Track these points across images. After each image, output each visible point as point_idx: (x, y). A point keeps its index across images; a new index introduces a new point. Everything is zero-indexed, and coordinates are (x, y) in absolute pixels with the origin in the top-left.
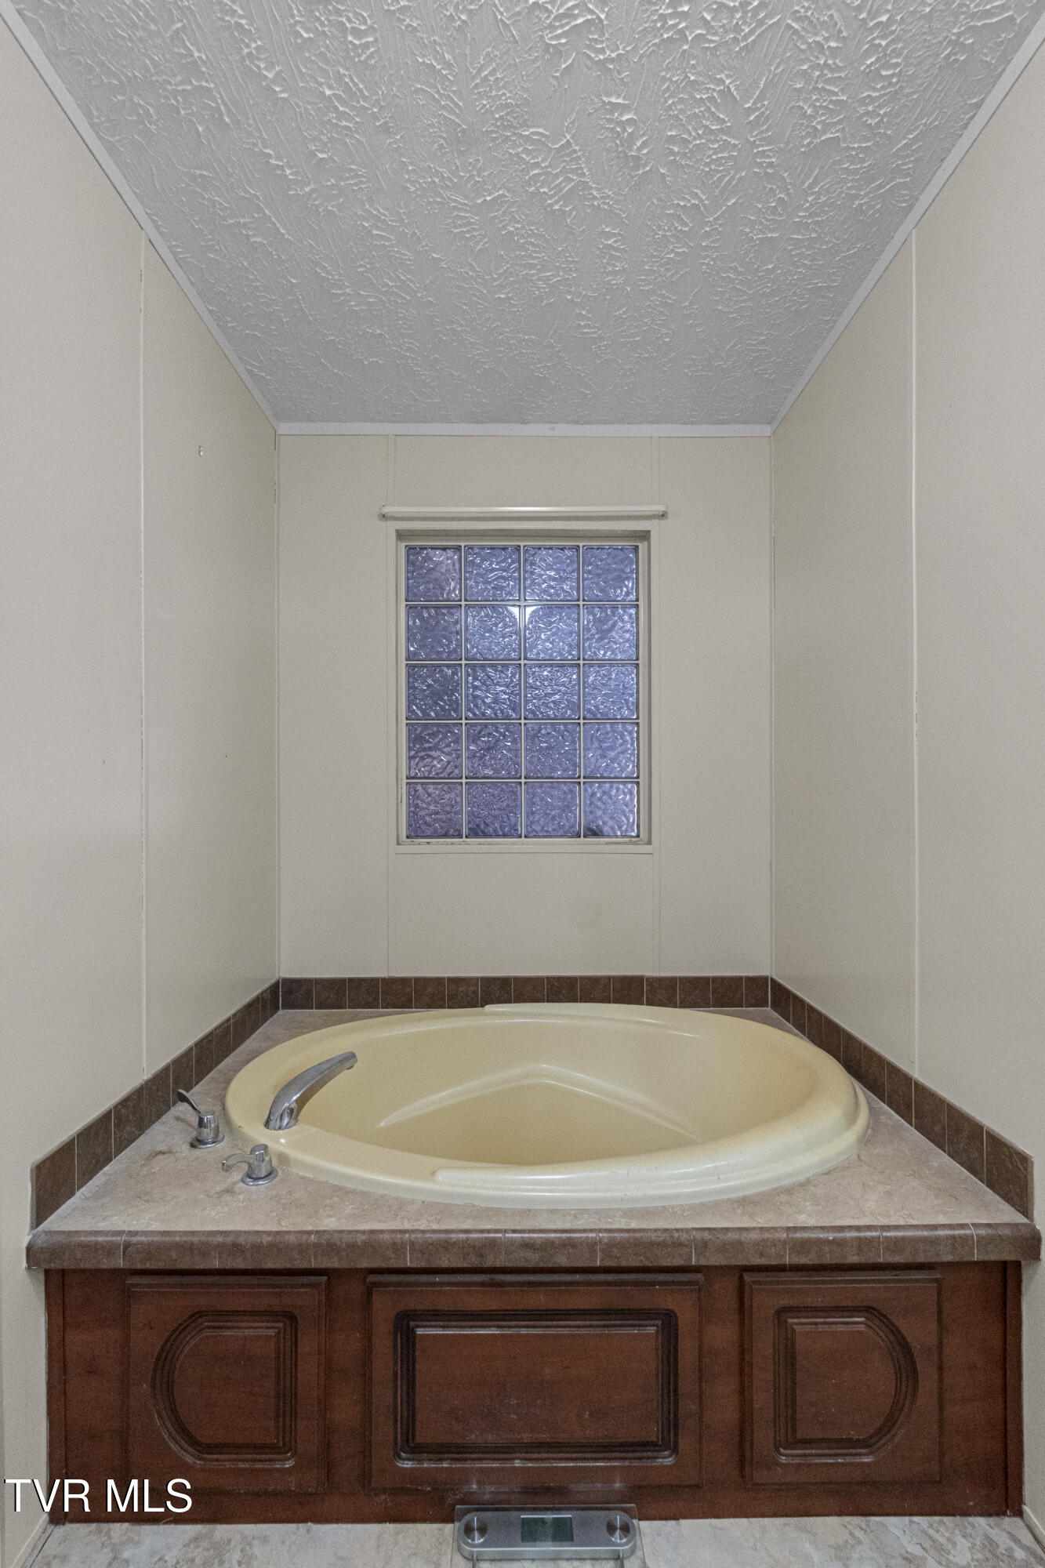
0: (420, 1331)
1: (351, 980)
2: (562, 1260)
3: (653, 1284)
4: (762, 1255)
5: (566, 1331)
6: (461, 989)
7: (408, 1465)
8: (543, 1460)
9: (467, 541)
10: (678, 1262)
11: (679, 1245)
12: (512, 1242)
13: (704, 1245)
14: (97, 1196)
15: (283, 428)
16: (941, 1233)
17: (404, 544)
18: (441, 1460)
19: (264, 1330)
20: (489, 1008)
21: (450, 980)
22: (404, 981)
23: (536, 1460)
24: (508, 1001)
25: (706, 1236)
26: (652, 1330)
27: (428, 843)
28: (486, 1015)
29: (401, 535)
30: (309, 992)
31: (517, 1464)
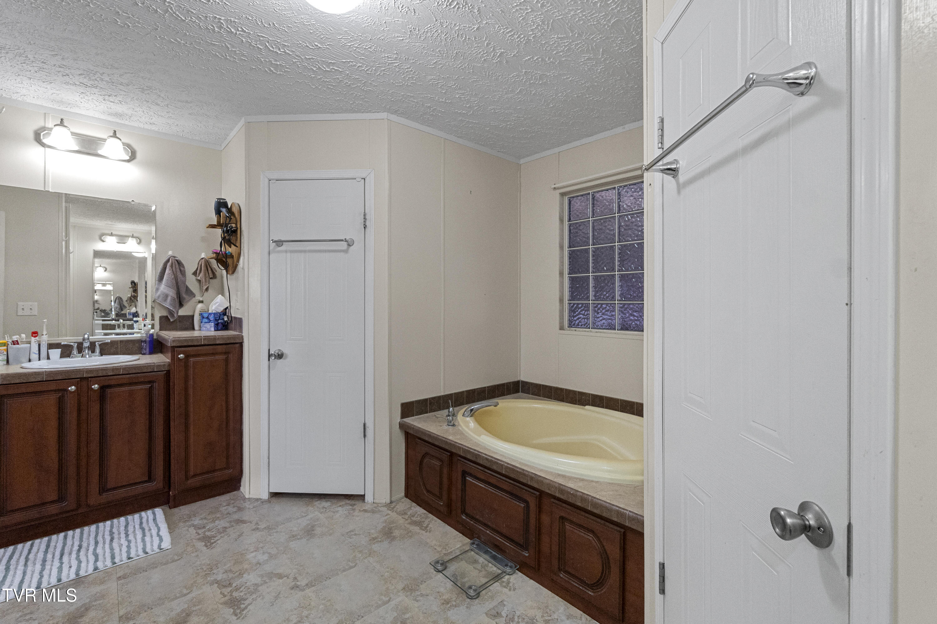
0: (467, 478)
1: (543, 385)
2: (495, 467)
3: (523, 489)
4: (549, 489)
5: (500, 495)
6: (583, 397)
7: (464, 518)
8: (495, 535)
9: (592, 190)
10: (525, 481)
11: (524, 475)
12: (483, 457)
13: (532, 478)
14: (418, 418)
15: (522, 161)
16: (614, 507)
17: (567, 197)
18: (471, 521)
19: (438, 463)
20: (587, 407)
21: (579, 392)
22: (562, 390)
23: (493, 533)
24: (602, 407)
25: (533, 476)
26: (523, 505)
27: (575, 330)
28: (585, 409)
29: (563, 195)
30: (529, 388)
31: (488, 532)
